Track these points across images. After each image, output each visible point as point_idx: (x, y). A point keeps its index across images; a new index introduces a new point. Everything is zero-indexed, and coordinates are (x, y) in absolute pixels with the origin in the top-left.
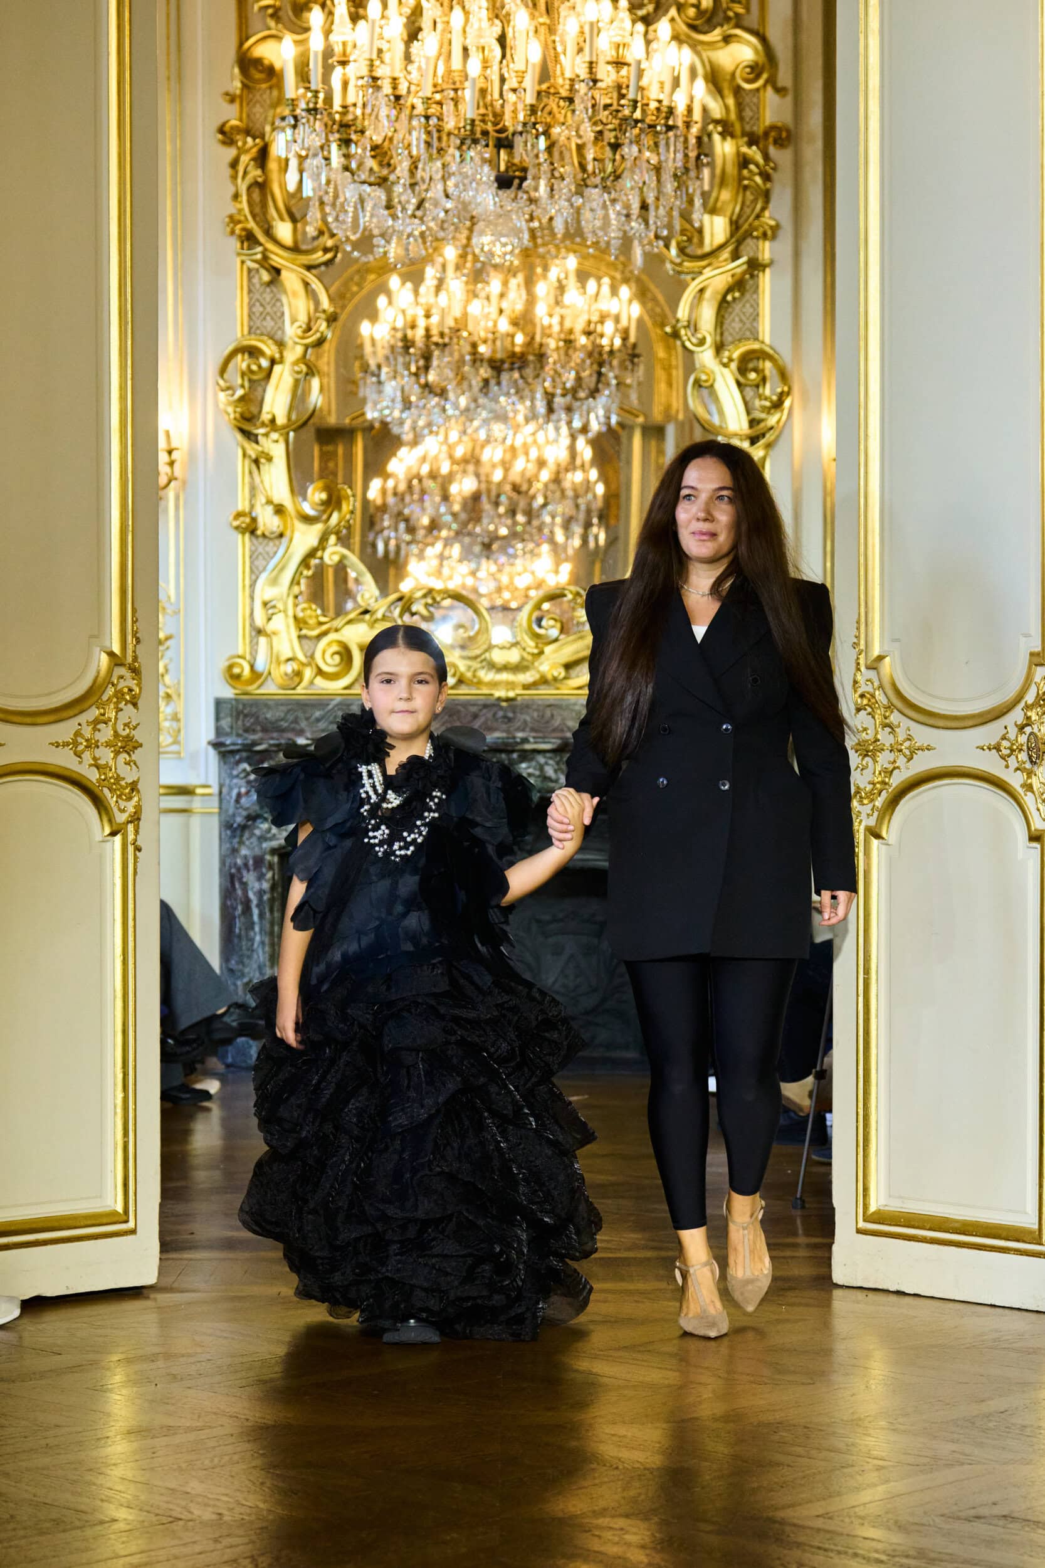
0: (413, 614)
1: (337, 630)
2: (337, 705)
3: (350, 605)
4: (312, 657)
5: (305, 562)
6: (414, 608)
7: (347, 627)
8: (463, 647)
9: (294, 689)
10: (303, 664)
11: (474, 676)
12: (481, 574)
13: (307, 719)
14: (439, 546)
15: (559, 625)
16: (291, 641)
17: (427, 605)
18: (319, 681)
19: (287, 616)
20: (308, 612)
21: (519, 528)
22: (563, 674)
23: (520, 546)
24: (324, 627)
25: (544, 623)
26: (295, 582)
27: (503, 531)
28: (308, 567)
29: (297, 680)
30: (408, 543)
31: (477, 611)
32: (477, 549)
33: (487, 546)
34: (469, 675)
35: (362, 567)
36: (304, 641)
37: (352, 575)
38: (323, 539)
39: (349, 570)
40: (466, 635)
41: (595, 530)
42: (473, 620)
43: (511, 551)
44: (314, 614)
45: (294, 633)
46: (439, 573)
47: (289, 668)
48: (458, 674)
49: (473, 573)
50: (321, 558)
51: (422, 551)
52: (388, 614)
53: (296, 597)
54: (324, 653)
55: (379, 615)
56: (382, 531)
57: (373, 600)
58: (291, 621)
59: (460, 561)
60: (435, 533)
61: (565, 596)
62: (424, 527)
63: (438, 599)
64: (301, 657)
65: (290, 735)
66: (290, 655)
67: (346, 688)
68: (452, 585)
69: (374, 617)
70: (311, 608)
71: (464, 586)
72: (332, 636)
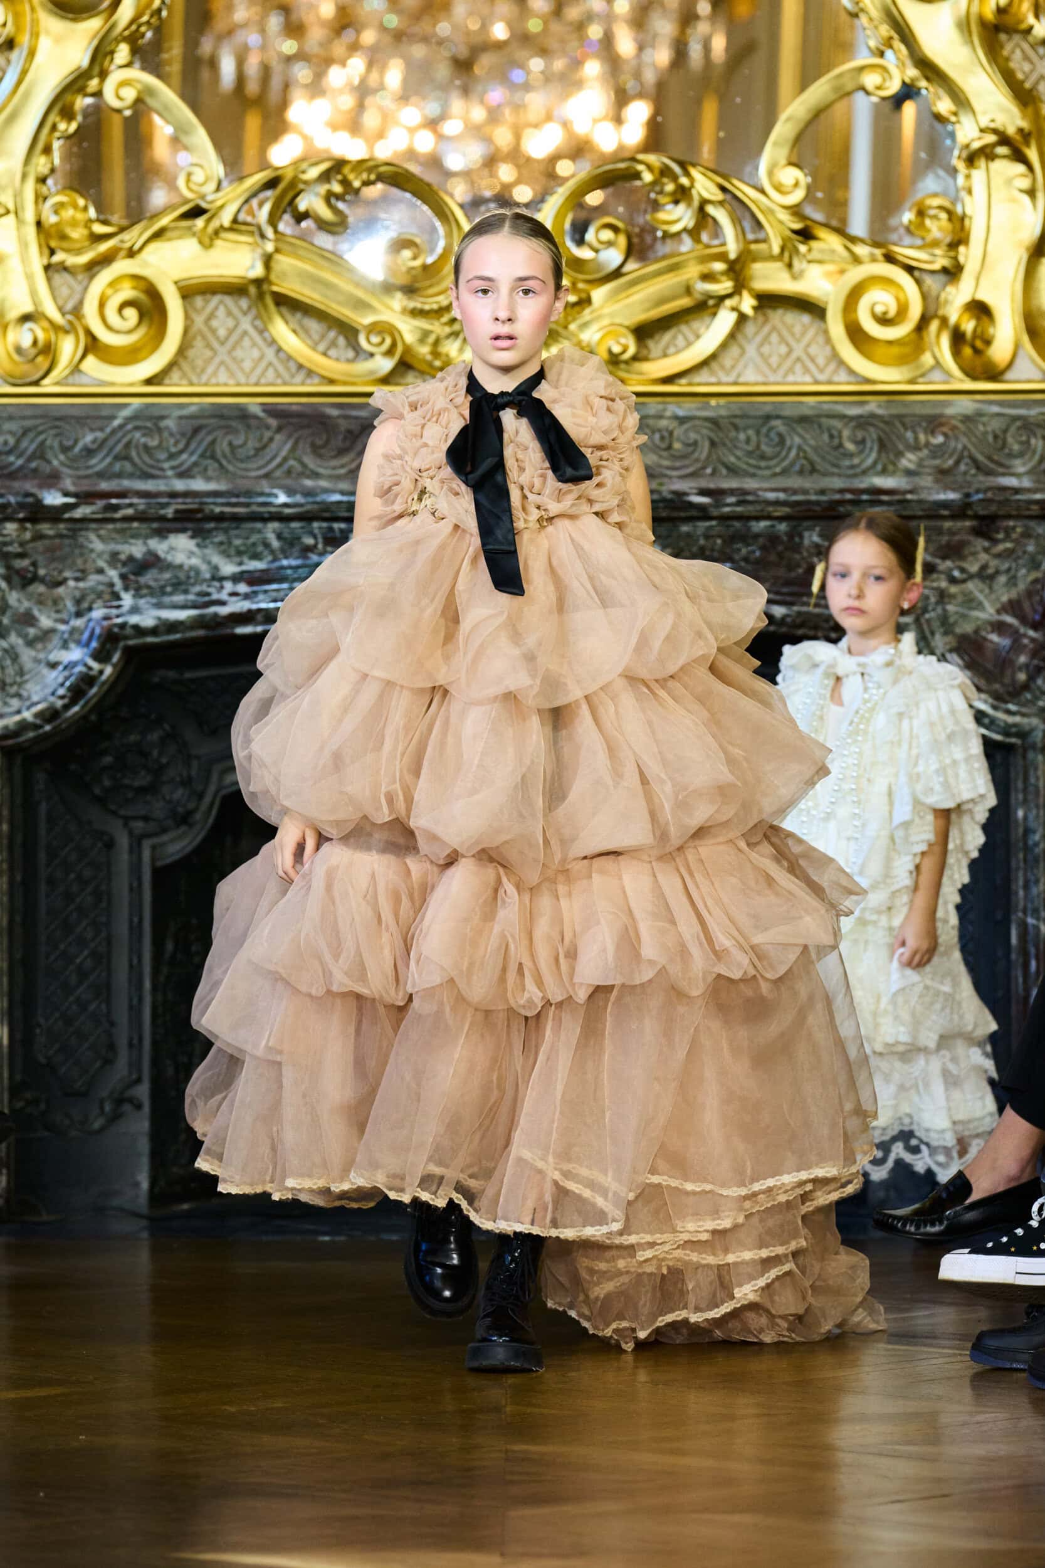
0: (300, 217)
1: (131, 254)
2: (129, 420)
3: (158, 197)
4: (77, 311)
5: (60, 105)
6: (303, 204)
7: (152, 246)
8: (410, 290)
9: (36, 383)
10: (56, 328)
11: (436, 354)
12: (451, 127)
13: (65, 450)
14: (357, 65)
15: (622, 240)
16: (29, 277)
17: (329, 197)
18: (91, 364)
19: (20, 221)
20: (68, 213)
21: (534, 25)
22: (632, 350)
23: (536, 64)
24: (104, 247)
25: (590, 236)
26: (38, 145)
27: (500, 31)
28: (68, 114)
29: (43, 362)
30: (289, 60)
31: (441, 212)
32: (443, 71)
33: (463, 66)
34: (424, 350)
35: (186, 113)
36: (59, 279)
37: (162, 129)
38: (101, 55)
39: (157, 119)
40: (418, 263)
41: (702, 28)
42: (434, 229)
43: (517, 76)
44: (80, 216)
45: (37, 262)
46: (354, 125)
47: (24, 336)
48: (400, 349)
49: (433, 124)
50: (98, 94)
51: (319, 76)
52: (242, 217)
53: (42, 180)
54: (102, 305)
55: (226, 218)
56: (230, 33)
57: (212, 186)
58: (31, 231)
59: (404, 98)
60: (349, 35)
61: (637, 176)
62: (323, 23)
63: (357, 184)
64: (51, 310)
65: (29, 486)
66: (28, 308)
67: (149, 382)
68: (384, 151)
69: (215, 224)
70: (75, 206)
71: (411, 154)
72: (122, 266)
